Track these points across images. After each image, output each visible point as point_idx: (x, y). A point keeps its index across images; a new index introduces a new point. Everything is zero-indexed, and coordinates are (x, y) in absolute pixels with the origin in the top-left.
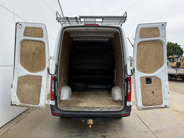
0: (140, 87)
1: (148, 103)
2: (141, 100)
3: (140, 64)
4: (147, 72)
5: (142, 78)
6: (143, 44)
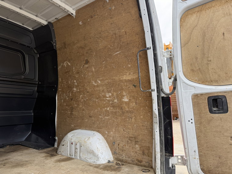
0: (193, 121)
1: (220, 169)
2: (197, 157)
3: (191, 64)
4: (216, 81)
5: (196, 97)
6: (194, 13)
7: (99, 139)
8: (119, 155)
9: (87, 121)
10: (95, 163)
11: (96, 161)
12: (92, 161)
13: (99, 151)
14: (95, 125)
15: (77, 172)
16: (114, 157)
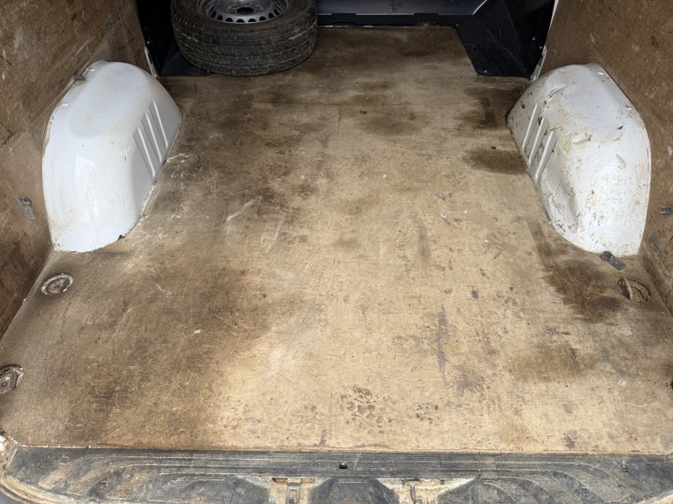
7: (622, 161)
8: (660, 256)
9: (637, 54)
10: (559, 231)
11: (566, 227)
12: (559, 216)
13: (593, 204)
14: (651, 92)
15: (476, 237)
16: (642, 249)
